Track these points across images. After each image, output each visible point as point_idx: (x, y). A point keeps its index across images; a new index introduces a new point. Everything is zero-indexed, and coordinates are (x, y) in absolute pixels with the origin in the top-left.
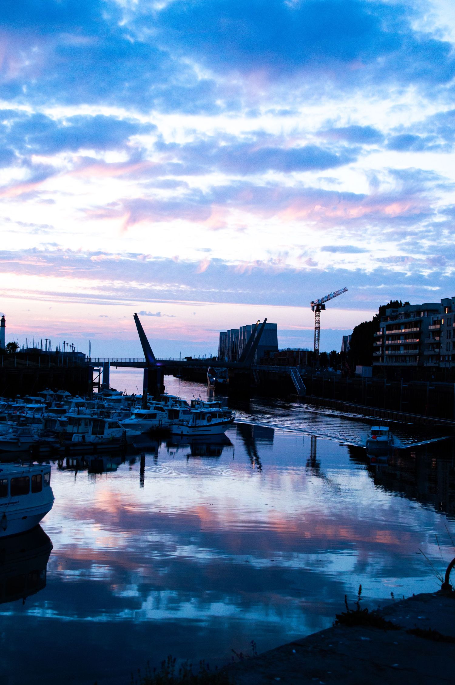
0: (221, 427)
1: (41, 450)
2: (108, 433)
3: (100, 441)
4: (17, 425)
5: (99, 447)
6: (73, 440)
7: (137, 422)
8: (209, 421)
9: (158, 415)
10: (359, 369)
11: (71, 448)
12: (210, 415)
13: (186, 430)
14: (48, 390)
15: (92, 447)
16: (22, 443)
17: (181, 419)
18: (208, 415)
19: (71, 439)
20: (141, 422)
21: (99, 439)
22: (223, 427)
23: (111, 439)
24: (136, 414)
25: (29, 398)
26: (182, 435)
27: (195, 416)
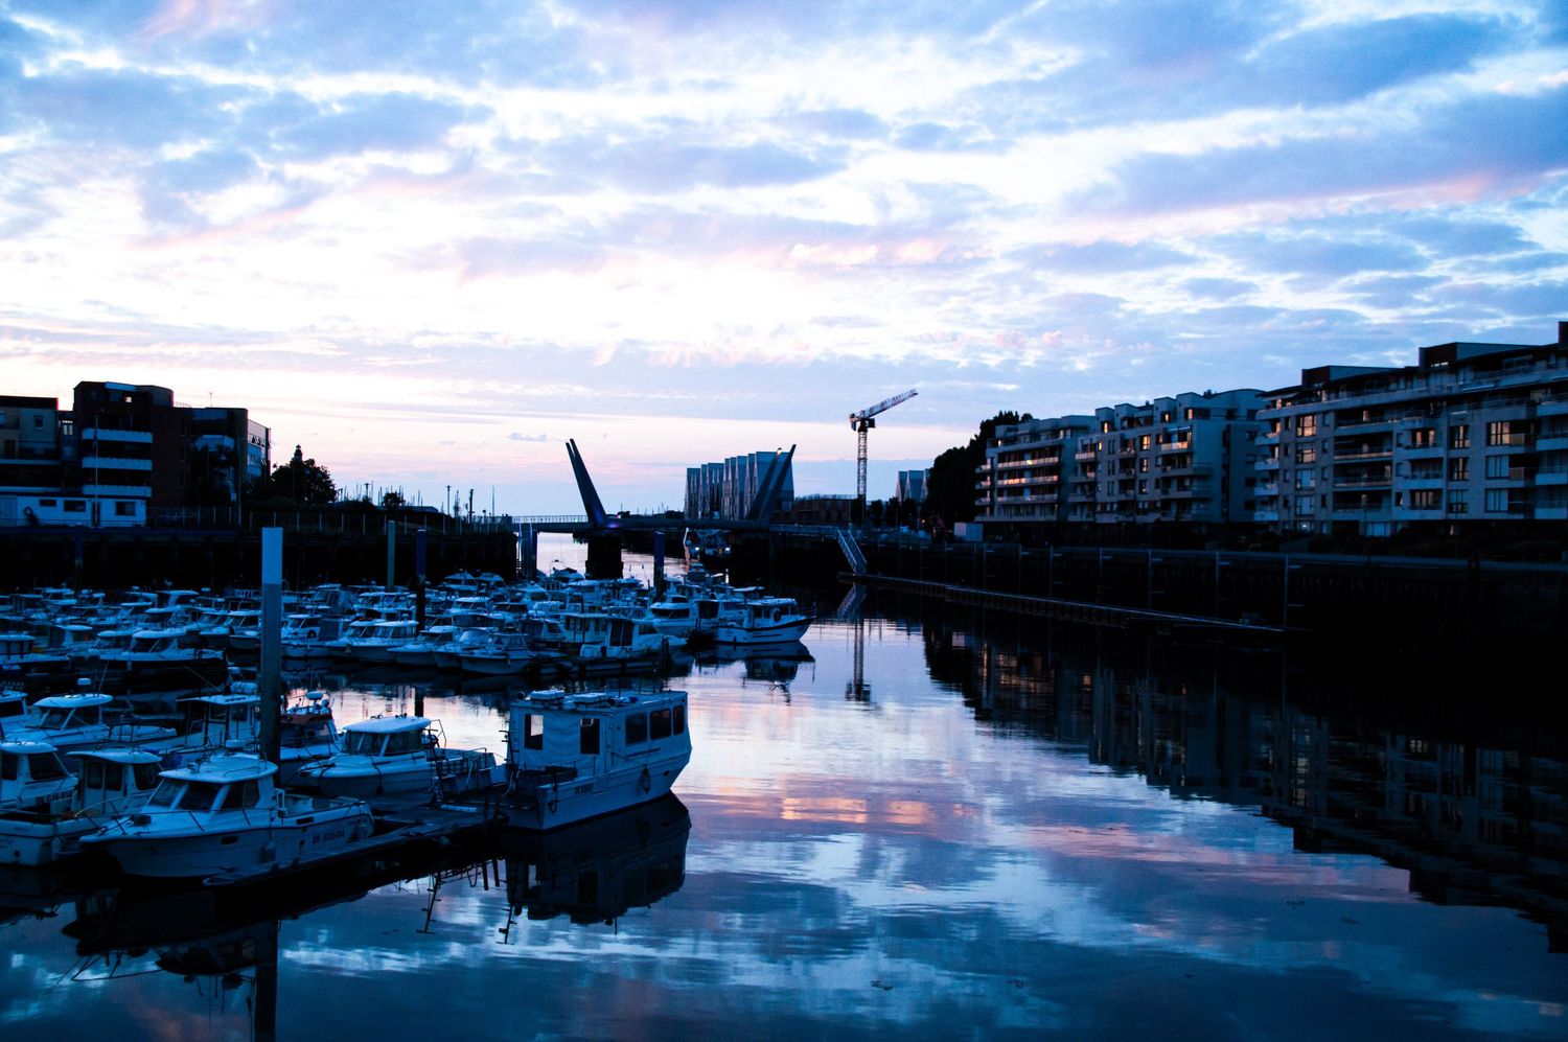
0: (794, 629)
1: (544, 671)
2: (639, 642)
3: (628, 656)
4: (499, 631)
5: (629, 665)
6: (581, 654)
7: (660, 623)
8: (777, 619)
9: (691, 612)
10: (960, 529)
11: (589, 668)
12: (778, 610)
13: (741, 636)
14: (460, 572)
15: (619, 666)
16: (513, 660)
17: (722, 617)
18: (775, 610)
19: (578, 653)
20: (666, 624)
21: (627, 652)
22: (799, 630)
23: (646, 652)
24: (655, 611)
26: (735, 644)
27: (752, 612)
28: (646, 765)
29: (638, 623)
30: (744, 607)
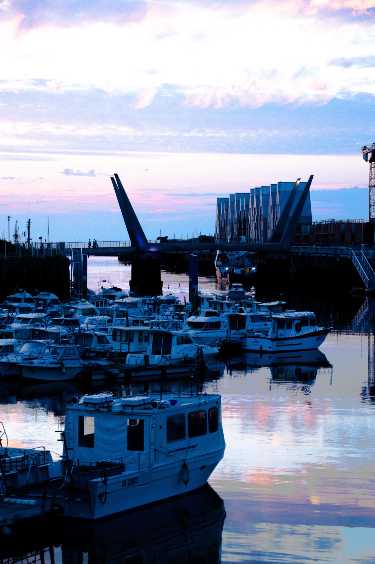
0: (314, 338)
1: (94, 377)
2: (177, 351)
3: (168, 363)
4: (56, 342)
5: (169, 371)
6: (127, 362)
7: (195, 334)
8: (298, 330)
9: (222, 323)
11: (133, 374)
12: (299, 321)
13: (267, 345)
14: (23, 292)
15: (160, 372)
16: (66, 368)
17: (250, 328)
18: (296, 322)
19: (124, 361)
20: (200, 335)
21: (167, 360)
22: (318, 339)
23: (183, 360)
24: (190, 324)
25: (9, 304)
26: (261, 352)
27: (276, 324)
28: (185, 460)
29: (176, 334)
30: (270, 320)
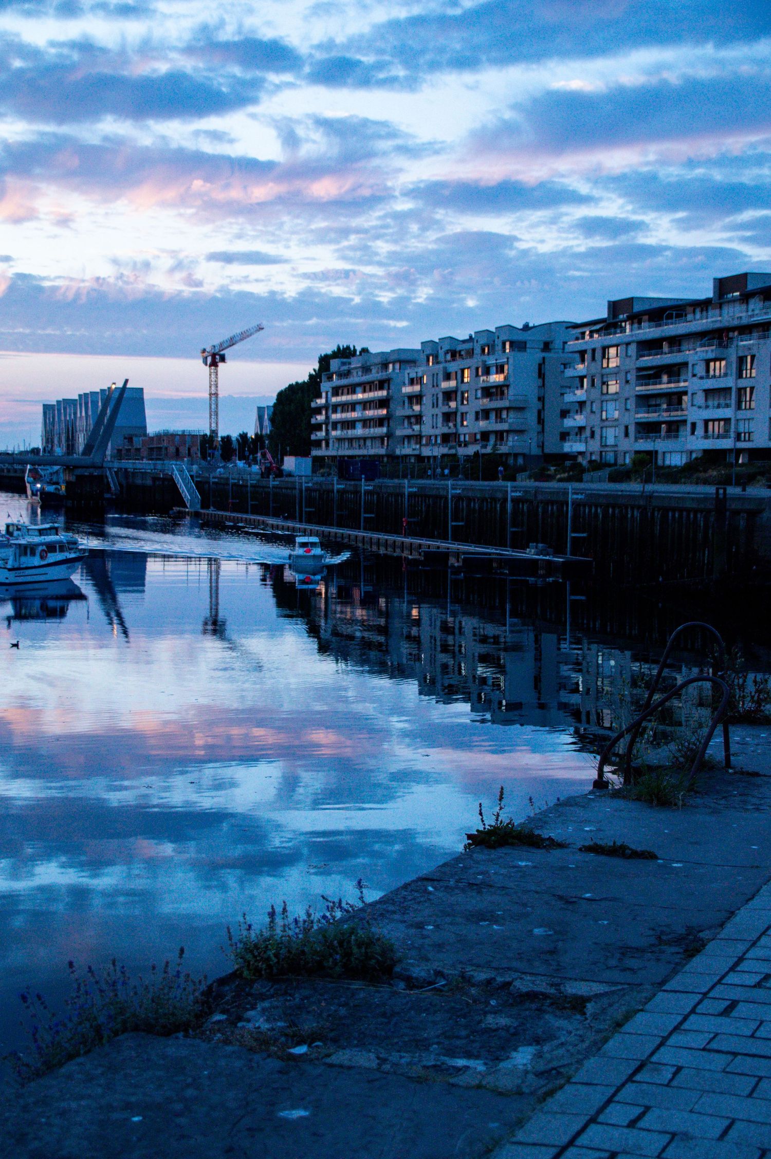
0: (64, 567)
8: (42, 558)
10: (290, 463)
12: (44, 547)
18: (41, 548)
27: (18, 551)
